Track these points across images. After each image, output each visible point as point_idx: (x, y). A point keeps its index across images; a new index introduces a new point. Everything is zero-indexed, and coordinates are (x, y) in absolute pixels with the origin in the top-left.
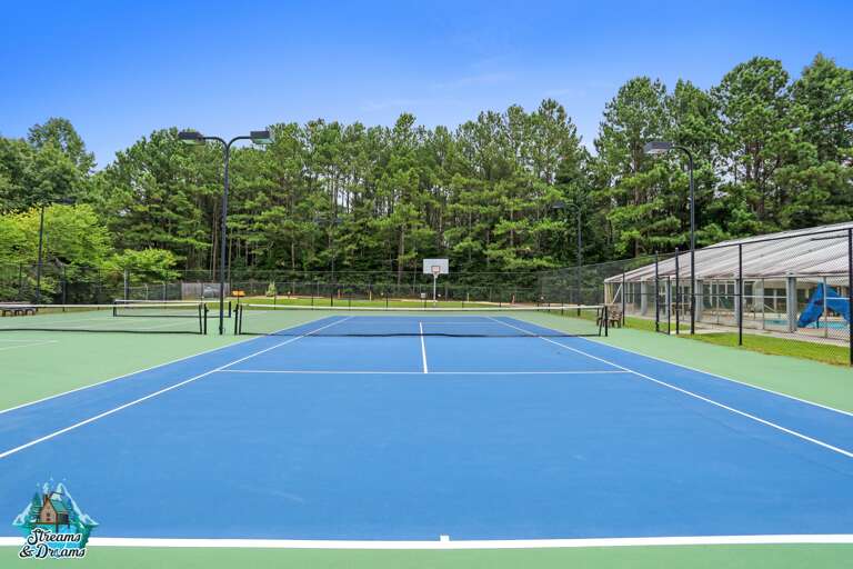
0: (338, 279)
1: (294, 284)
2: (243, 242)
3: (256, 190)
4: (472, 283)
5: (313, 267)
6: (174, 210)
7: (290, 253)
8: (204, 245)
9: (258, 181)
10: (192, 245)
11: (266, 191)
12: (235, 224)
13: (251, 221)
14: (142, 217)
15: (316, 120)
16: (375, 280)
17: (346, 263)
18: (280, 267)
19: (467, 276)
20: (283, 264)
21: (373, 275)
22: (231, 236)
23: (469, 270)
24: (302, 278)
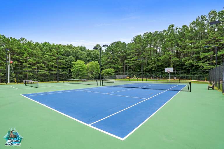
0: (152, 74)
1: (141, 75)
2: (129, 65)
3: (131, 53)
4: (194, 74)
5: (146, 71)
6: (114, 60)
7: (140, 67)
8: (121, 67)
9: (131, 51)
10: (118, 67)
11: (133, 53)
12: (127, 62)
13: (130, 61)
14: (109, 62)
15: (146, 33)
16: (162, 74)
17: (153, 69)
18: (138, 71)
19: (192, 72)
20: (139, 70)
21: (162, 73)
22: (126, 64)
23: (193, 70)
24: (143, 74)
